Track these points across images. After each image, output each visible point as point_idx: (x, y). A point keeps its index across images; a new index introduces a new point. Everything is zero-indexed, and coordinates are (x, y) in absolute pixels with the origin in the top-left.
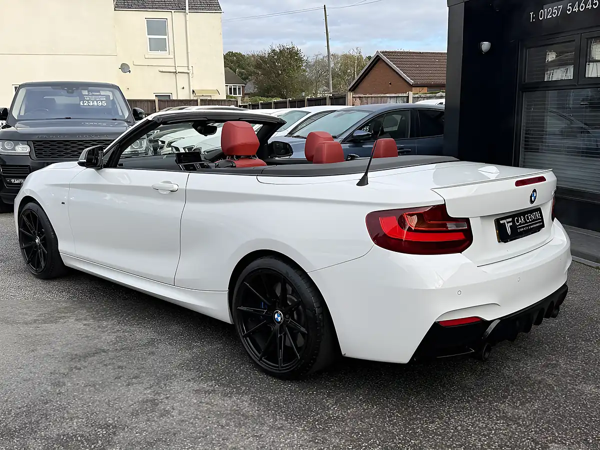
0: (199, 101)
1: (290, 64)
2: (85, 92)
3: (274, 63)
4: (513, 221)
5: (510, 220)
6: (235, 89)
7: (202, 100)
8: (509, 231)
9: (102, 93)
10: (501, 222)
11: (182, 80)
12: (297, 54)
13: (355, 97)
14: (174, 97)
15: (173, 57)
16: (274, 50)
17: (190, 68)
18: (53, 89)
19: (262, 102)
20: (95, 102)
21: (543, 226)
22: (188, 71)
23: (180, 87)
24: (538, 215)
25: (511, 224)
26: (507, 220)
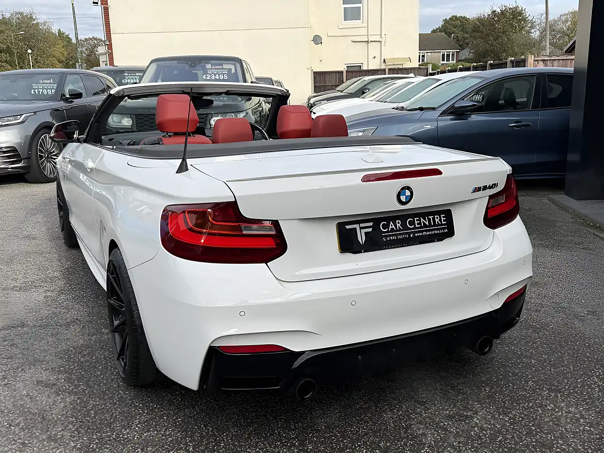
0: (387, 70)
1: (512, 25)
2: (209, 66)
3: (493, 25)
4: (375, 227)
5: (371, 224)
6: (448, 56)
7: (390, 69)
8: (361, 238)
9: (225, 66)
10: (348, 227)
11: (374, 49)
12: (520, 14)
13: (537, 60)
14: (365, 68)
15: (367, 26)
16: (494, 11)
17: (383, 36)
18: (178, 63)
20: (217, 75)
21: (450, 233)
22: (381, 40)
23: (371, 57)
24: (440, 220)
25: (370, 230)
26: (362, 225)
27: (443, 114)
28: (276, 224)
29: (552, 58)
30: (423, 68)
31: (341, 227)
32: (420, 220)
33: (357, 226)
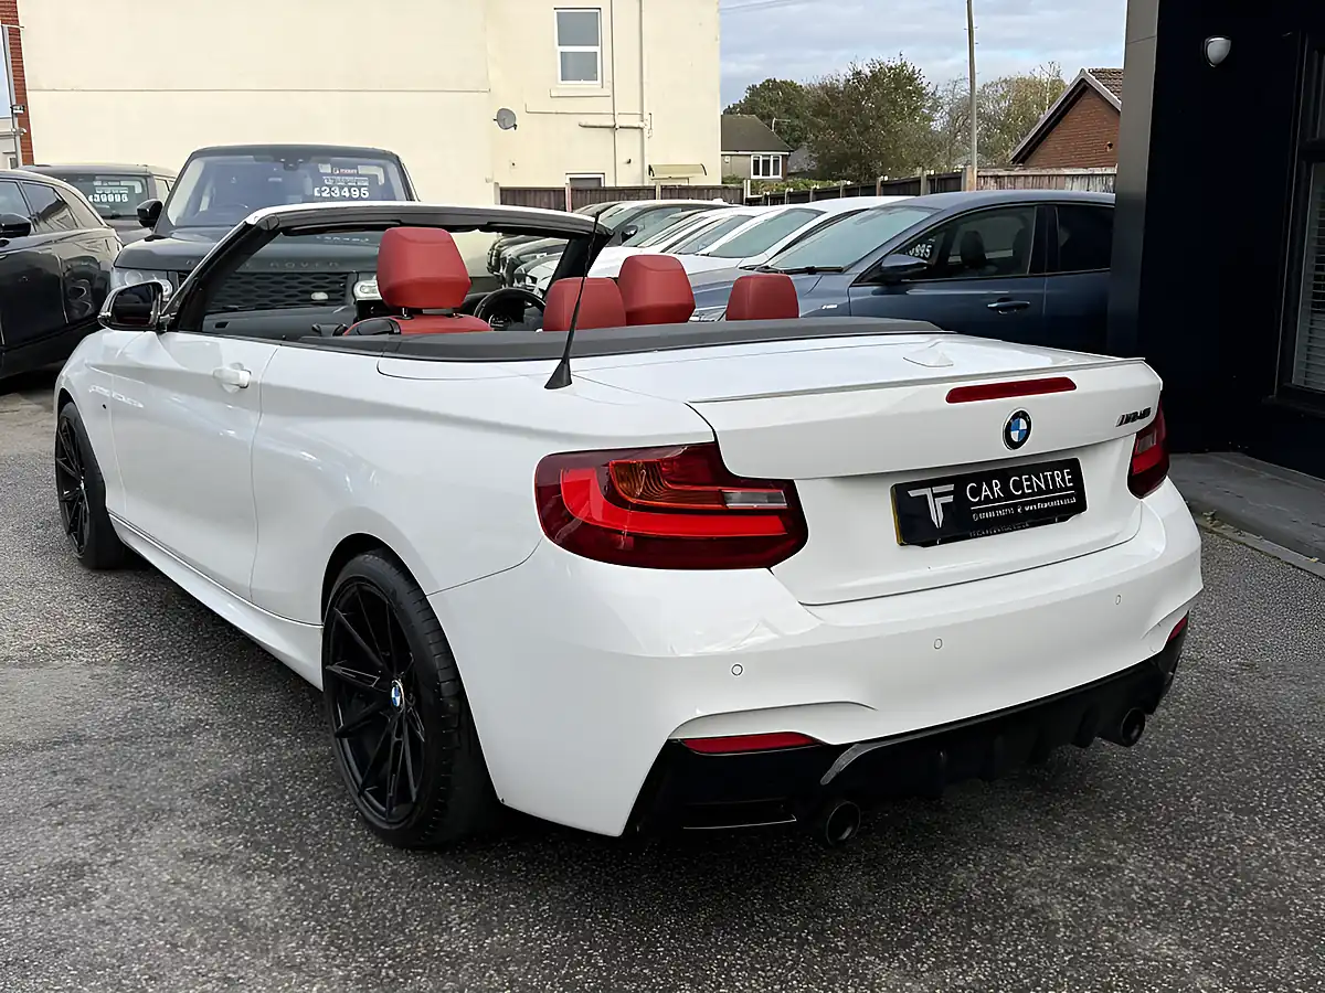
0: (658, 190)
1: (894, 103)
2: (326, 169)
3: (858, 102)
4: (959, 493)
5: (951, 487)
6: (766, 163)
7: (664, 189)
8: (937, 516)
9: (362, 170)
10: (913, 493)
11: (627, 144)
12: (911, 79)
13: (984, 177)
14: (609, 183)
15: (611, 93)
16: (859, 73)
17: (646, 116)
18: (256, 160)
19: (792, 190)
21: (1080, 506)
22: (641, 125)
23: (622, 159)
24: (1063, 479)
25: (950, 499)
26: (937, 490)
27: (860, 281)
28: (788, 487)
29: (1013, 173)
30: (733, 189)
31: (900, 493)
32: (1030, 479)
33: (927, 492)
